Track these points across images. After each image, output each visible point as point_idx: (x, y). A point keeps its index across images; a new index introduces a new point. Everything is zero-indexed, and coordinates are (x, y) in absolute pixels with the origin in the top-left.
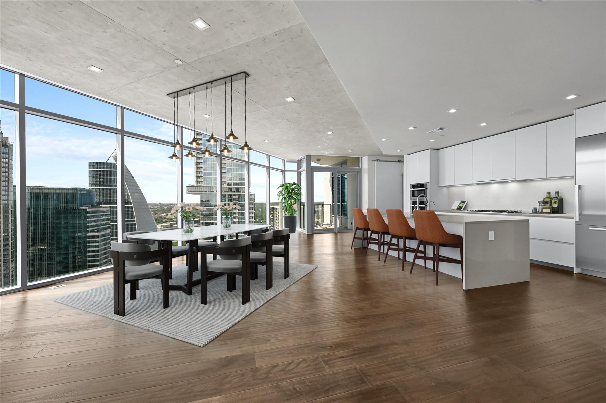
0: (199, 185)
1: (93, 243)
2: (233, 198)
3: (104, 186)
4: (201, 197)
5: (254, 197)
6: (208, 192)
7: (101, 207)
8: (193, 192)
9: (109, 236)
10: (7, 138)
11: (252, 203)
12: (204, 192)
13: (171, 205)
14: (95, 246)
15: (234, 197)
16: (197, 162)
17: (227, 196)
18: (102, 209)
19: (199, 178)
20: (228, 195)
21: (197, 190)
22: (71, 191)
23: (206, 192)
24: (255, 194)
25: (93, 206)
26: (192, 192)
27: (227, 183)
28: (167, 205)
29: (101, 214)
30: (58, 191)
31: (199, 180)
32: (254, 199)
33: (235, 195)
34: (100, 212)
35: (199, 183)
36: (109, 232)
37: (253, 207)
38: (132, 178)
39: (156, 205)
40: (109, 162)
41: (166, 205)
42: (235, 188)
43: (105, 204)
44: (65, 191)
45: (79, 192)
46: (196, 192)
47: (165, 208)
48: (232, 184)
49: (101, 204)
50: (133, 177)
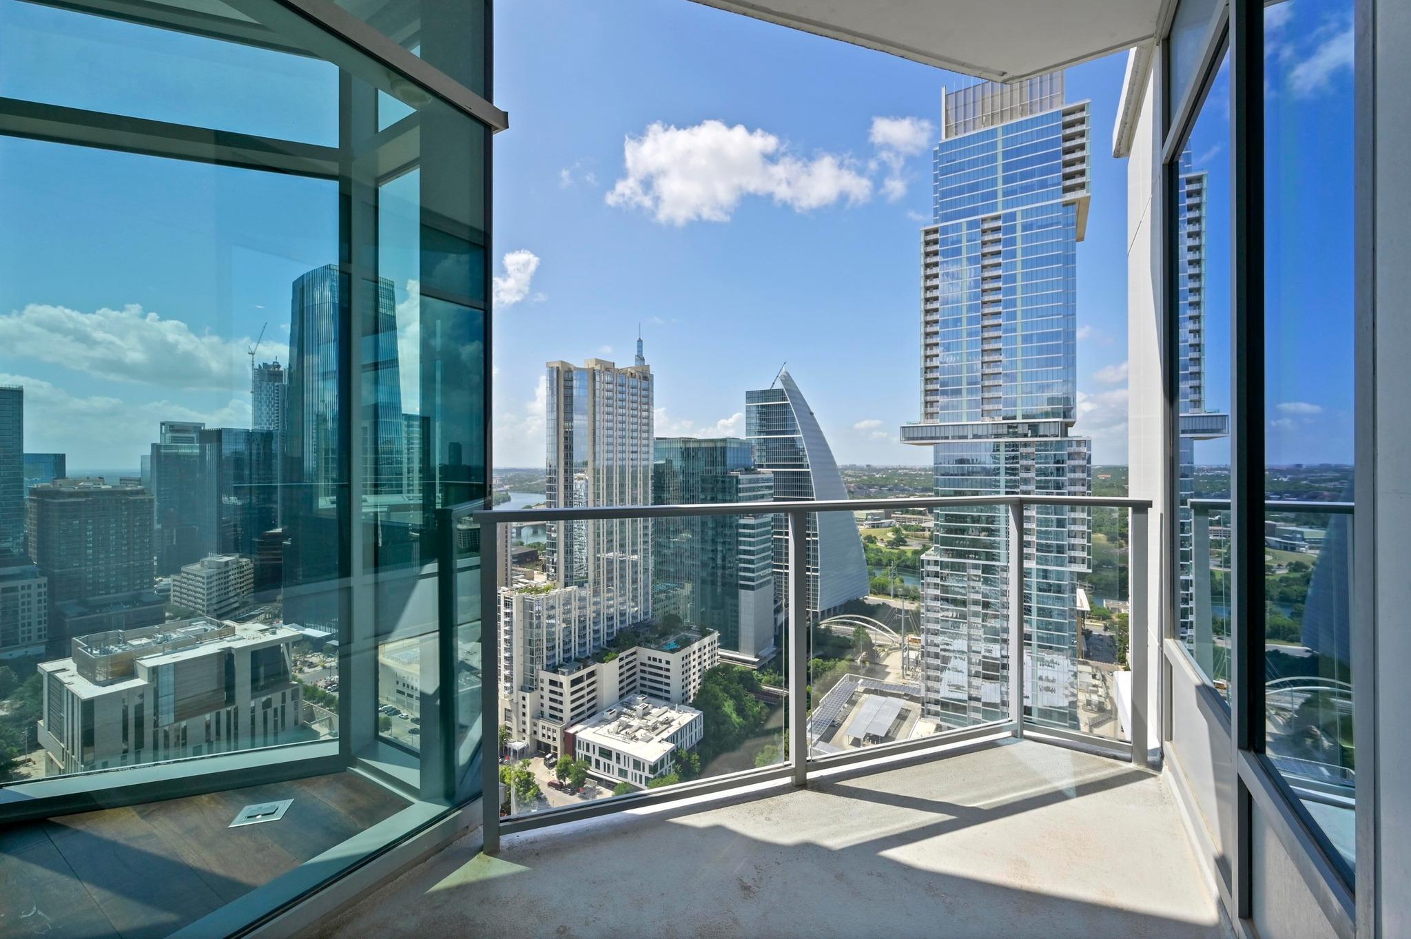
0: (930, 422)
1: (745, 536)
2: (1021, 454)
3: (768, 433)
4: (936, 452)
5: (1089, 449)
6: (953, 438)
7: (759, 473)
8: (917, 439)
9: (770, 528)
10: (648, 366)
11: (1082, 466)
12: (942, 438)
13: (889, 469)
14: (750, 544)
15: (1023, 450)
16: (927, 368)
17: (1002, 448)
18: (760, 476)
19: (932, 406)
20: (1008, 445)
21: (924, 435)
22: (719, 445)
23: (947, 438)
24: (1090, 441)
25: (748, 470)
26: (913, 439)
27: (1003, 414)
28: (882, 470)
29: (759, 485)
30: (703, 445)
31: (930, 410)
32: (1090, 456)
33: (1026, 445)
34: (757, 481)
35: (932, 418)
36: (770, 519)
37: (1084, 479)
38: (809, 415)
39: (861, 469)
40: (775, 388)
41: (878, 471)
42: (1026, 427)
43: (769, 466)
44: (711, 445)
45: (728, 445)
46: (922, 438)
47: (878, 476)
48: (1019, 415)
49: (761, 466)
50: (812, 414)
